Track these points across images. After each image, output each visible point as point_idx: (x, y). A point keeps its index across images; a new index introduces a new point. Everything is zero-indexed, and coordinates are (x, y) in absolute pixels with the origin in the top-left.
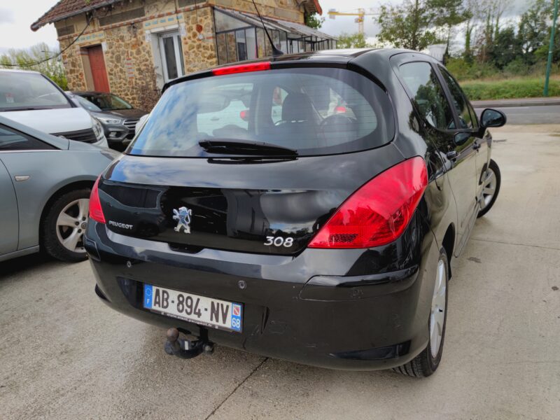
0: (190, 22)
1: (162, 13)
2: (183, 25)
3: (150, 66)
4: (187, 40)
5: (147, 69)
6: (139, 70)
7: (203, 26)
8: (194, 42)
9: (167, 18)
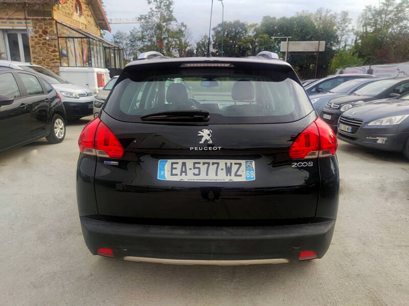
0: (37, 27)
1: (11, 17)
2: (30, 28)
4: (34, 38)
7: (48, 31)
8: (41, 40)
9: (16, 21)
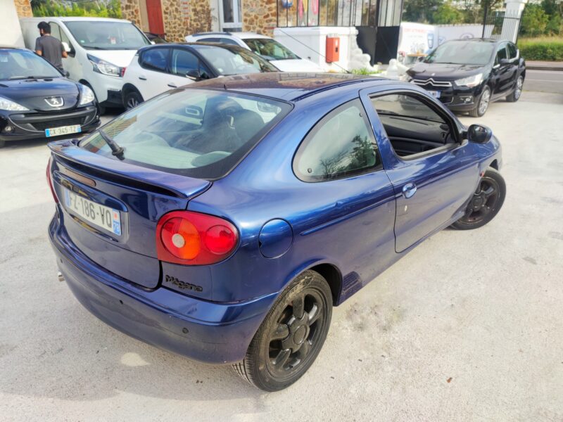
3: (206, 7)
5: (203, 10)
6: (195, 10)
